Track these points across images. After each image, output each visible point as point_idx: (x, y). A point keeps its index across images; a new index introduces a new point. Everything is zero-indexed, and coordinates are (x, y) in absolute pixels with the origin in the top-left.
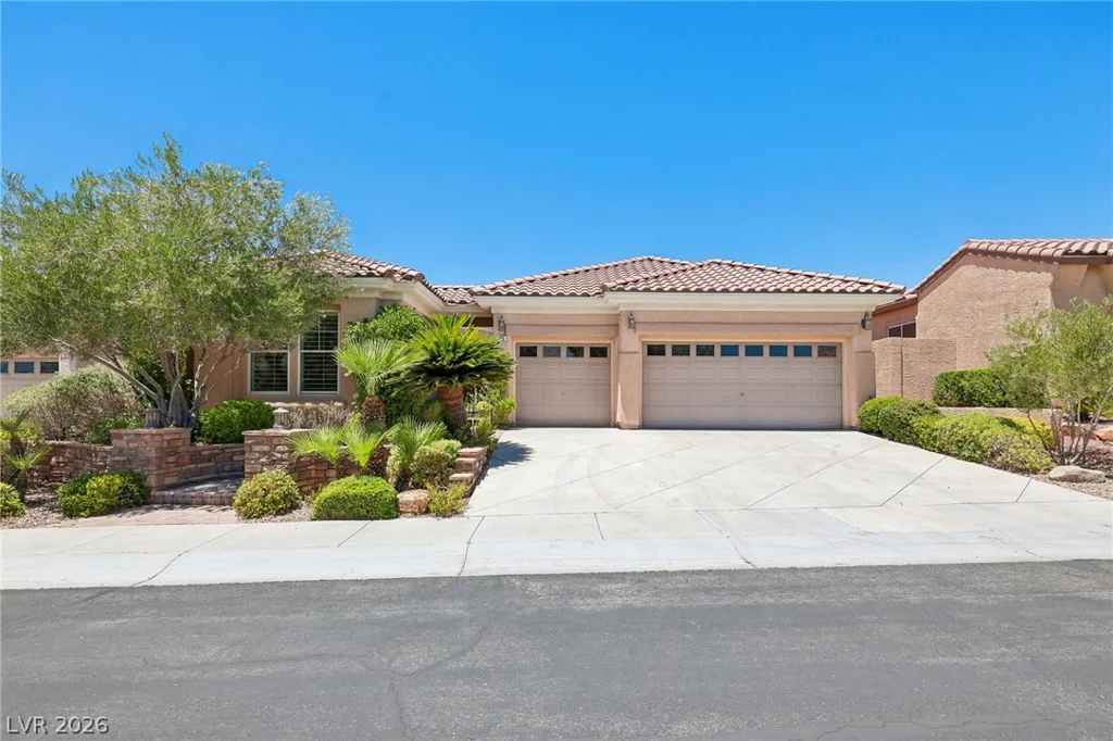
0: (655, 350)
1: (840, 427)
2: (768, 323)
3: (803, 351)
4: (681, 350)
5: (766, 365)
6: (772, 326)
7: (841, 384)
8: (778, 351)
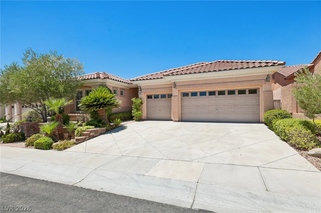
0: (185, 95)
1: (259, 122)
2: (225, 82)
3: (242, 92)
4: (194, 94)
5: (227, 98)
6: (226, 83)
7: (259, 105)
8: (231, 92)
